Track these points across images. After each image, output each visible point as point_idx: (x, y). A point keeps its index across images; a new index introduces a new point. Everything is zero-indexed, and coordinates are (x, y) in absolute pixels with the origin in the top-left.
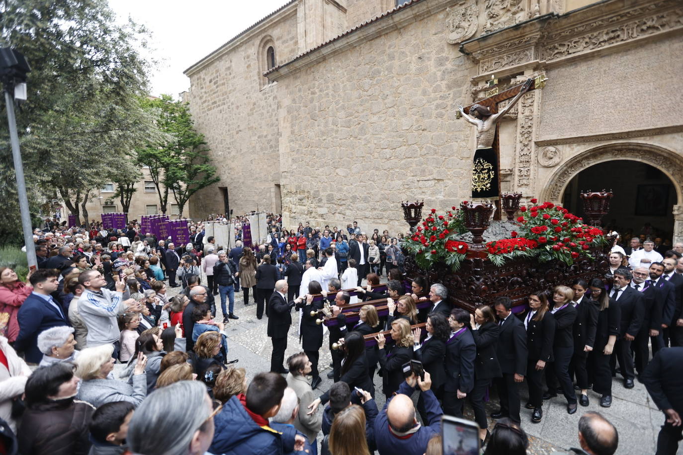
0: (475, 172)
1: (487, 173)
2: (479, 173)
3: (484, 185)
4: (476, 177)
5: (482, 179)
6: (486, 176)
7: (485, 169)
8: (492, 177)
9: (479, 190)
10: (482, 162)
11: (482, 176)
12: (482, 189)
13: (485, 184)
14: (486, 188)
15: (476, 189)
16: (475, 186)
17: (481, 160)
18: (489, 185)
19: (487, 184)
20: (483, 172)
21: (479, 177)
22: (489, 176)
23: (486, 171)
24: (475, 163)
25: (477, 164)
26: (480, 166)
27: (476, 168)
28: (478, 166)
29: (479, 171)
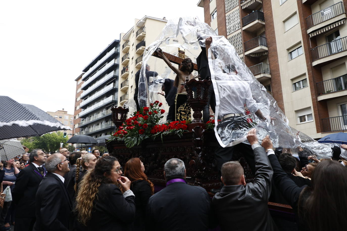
2: (187, 115)
24: (184, 106)
25: (186, 107)
26: (188, 110)
27: (185, 110)
28: (187, 109)
29: (187, 113)
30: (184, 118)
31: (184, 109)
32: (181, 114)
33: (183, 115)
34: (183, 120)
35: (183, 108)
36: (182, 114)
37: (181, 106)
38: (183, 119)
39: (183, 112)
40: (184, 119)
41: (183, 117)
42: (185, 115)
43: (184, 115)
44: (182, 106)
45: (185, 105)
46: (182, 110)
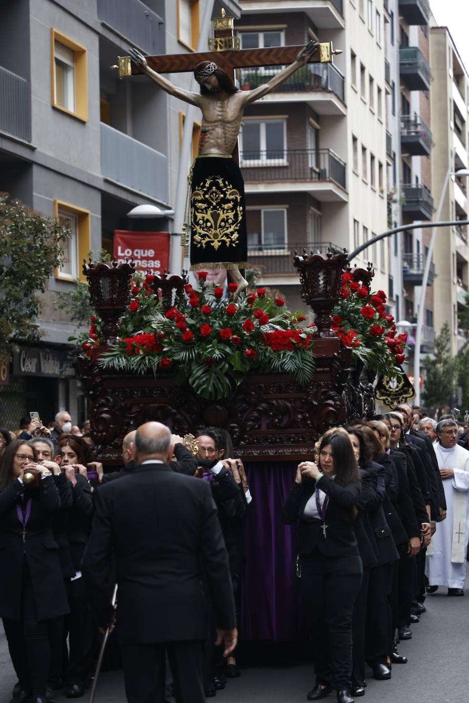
0: (204, 206)
1: (232, 209)
2: (215, 208)
3: (227, 235)
4: (208, 216)
5: (223, 220)
6: (231, 215)
7: (228, 201)
8: (240, 218)
9: (216, 244)
10: (222, 185)
11: (223, 216)
12: (224, 242)
13: (228, 231)
14: (231, 242)
15: (208, 243)
16: (204, 236)
17: (220, 181)
18: (236, 235)
19: (232, 233)
20: (226, 206)
21: (215, 216)
22: (236, 216)
23: (231, 205)
24: (204, 186)
25: (210, 188)
26: (216, 194)
27: (207, 196)
28: (213, 192)
29: (214, 204)
30: (203, 217)
31: (204, 195)
32: (196, 209)
33: (200, 211)
34: (201, 222)
35: (201, 193)
36: (198, 209)
37: (197, 188)
38: (200, 219)
39: (200, 204)
40: (203, 220)
41: (199, 216)
42: (206, 209)
43: (202, 210)
44: (200, 188)
45: (207, 185)
46: (199, 198)
